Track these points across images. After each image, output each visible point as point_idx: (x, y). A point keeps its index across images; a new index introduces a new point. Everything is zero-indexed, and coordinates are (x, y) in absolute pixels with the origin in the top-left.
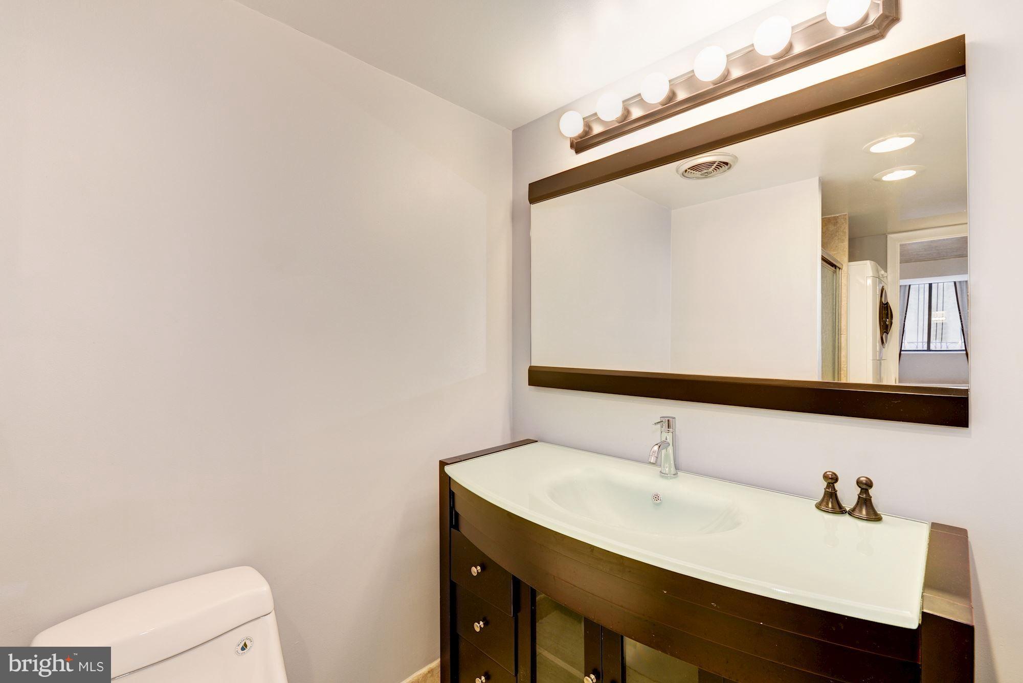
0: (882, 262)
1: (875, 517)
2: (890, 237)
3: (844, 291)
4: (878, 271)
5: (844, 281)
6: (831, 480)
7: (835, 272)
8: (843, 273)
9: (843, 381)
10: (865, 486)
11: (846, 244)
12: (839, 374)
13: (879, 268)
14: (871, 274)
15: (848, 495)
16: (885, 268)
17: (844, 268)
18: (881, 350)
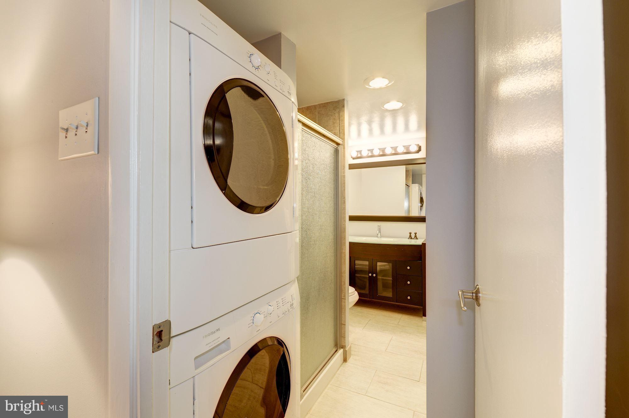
0: (421, 184)
1: (417, 239)
2: (423, 175)
3: (411, 192)
4: (419, 187)
5: (411, 190)
6: (410, 233)
7: (408, 188)
8: (410, 188)
9: (410, 215)
10: (416, 234)
11: (411, 178)
12: (410, 213)
13: (420, 186)
14: (418, 188)
15: (413, 236)
16: (421, 185)
17: (411, 186)
18: (420, 213)
